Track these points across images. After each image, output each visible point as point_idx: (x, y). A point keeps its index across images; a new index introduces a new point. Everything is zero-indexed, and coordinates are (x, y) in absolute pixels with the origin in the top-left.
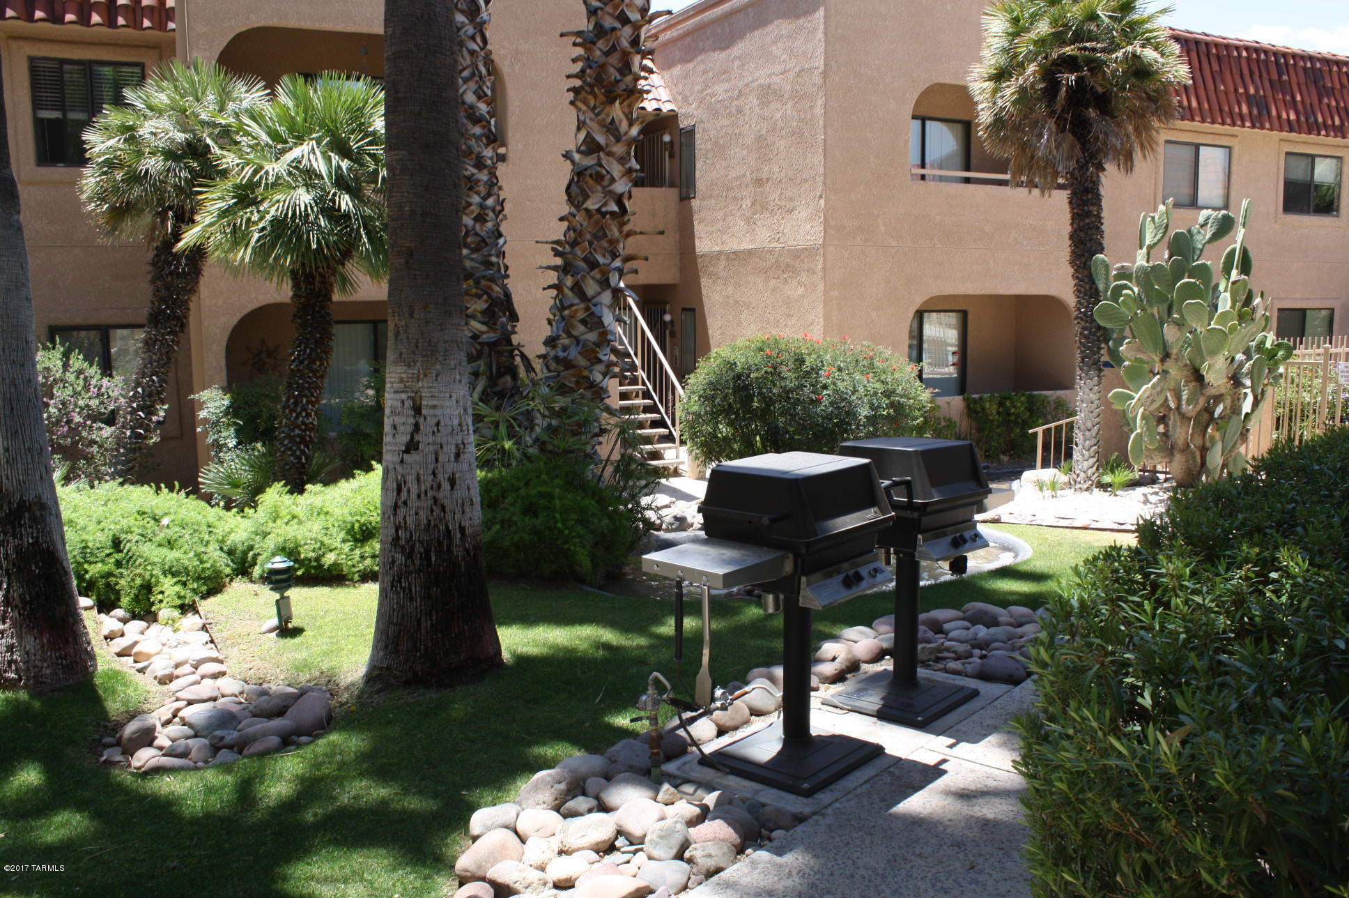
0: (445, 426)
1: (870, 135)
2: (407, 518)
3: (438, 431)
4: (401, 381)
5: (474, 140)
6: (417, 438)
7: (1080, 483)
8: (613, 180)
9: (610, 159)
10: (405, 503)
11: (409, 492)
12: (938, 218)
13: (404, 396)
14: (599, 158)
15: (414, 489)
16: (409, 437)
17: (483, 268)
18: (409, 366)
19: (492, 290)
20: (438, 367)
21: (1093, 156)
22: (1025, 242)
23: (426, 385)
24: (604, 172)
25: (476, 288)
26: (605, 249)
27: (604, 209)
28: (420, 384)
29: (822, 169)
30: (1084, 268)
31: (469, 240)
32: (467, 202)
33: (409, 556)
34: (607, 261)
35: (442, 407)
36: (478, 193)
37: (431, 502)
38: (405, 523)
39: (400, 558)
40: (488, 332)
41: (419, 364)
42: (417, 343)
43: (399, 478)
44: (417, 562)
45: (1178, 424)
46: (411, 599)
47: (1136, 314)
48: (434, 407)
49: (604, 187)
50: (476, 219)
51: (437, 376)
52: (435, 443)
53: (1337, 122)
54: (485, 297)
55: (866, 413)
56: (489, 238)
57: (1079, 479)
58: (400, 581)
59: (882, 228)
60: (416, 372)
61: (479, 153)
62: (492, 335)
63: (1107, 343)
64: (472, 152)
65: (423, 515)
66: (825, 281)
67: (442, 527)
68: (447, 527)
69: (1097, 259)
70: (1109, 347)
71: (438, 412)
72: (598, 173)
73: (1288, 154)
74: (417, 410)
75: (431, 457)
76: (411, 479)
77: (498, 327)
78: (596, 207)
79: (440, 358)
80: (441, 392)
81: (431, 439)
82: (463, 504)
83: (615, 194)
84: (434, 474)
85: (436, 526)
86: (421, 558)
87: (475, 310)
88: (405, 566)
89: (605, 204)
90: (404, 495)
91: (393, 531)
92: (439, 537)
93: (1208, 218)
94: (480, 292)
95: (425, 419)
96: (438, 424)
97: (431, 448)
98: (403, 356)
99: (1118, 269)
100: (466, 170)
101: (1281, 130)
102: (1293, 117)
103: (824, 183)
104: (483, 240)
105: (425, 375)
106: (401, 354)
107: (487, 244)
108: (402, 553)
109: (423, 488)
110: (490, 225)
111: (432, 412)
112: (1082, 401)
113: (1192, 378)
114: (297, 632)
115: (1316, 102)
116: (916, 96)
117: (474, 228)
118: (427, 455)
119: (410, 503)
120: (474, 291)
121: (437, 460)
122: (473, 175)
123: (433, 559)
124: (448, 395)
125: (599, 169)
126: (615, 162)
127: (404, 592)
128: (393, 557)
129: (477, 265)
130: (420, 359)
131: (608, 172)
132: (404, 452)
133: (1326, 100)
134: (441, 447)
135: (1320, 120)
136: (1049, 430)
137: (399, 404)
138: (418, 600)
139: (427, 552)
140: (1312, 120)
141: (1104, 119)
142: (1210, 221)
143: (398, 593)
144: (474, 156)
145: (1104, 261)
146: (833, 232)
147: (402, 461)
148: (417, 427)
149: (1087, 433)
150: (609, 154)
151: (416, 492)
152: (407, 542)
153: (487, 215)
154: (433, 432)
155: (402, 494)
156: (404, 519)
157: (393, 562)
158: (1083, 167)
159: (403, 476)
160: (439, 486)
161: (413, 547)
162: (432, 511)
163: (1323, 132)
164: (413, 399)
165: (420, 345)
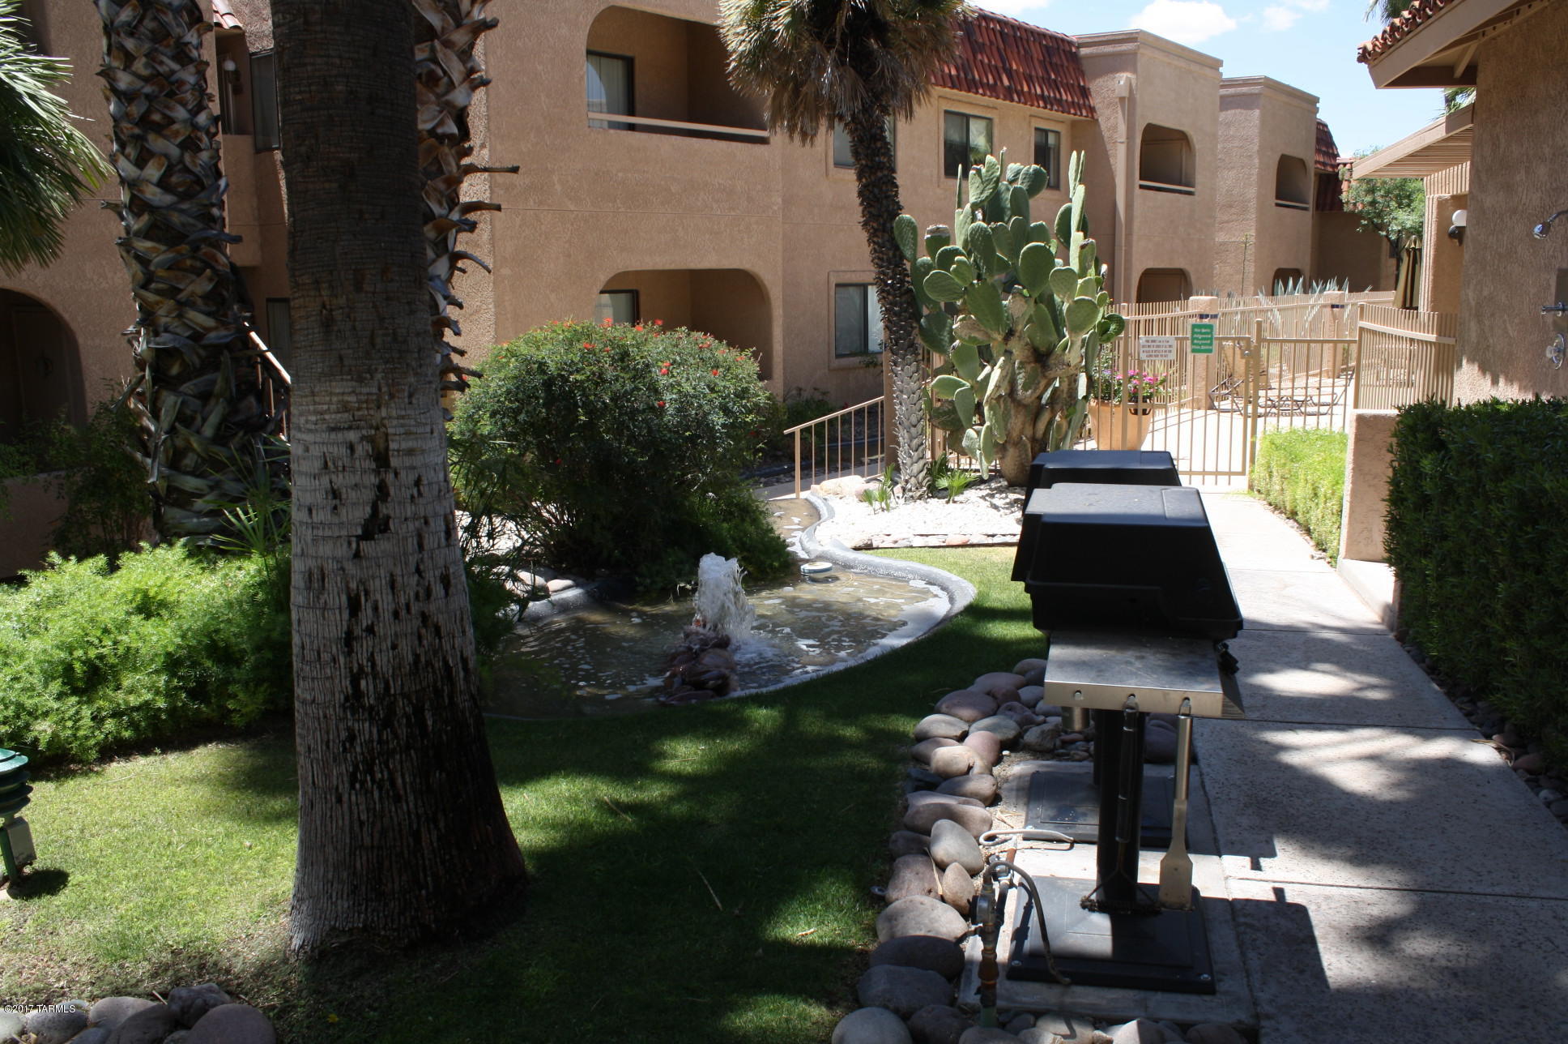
0: (430, 484)
1: (540, 68)
2: (377, 658)
3: (420, 494)
4: (345, 408)
5: (170, 15)
6: (384, 510)
7: (910, 490)
8: (451, 85)
9: (449, 52)
10: (370, 630)
11: (376, 609)
12: (620, 174)
13: (352, 436)
14: (433, 50)
15: (386, 603)
16: (368, 510)
17: (200, 226)
18: (361, 380)
19: (217, 261)
20: (412, 379)
21: (877, 97)
22: (715, 206)
23: (394, 413)
24: (440, 73)
25: (193, 258)
26: (441, 192)
27: (440, 131)
28: (384, 412)
29: (483, 109)
30: (884, 231)
31: (174, 179)
32: (165, 116)
33: (387, 723)
34: (444, 212)
35: (423, 451)
36: (184, 104)
37: (417, 622)
38: (374, 665)
39: (366, 729)
40: (215, 329)
41: (379, 376)
42: (372, 337)
43: (353, 585)
44: (403, 732)
45: (1013, 412)
46: (397, 799)
47: (972, 284)
48: (410, 452)
49: (438, 96)
50: (183, 146)
51: (411, 396)
52: (415, 517)
53: (991, 81)
54: (208, 271)
55: (721, 421)
56: (206, 176)
57: (909, 486)
58: (371, 771)
59: (558, 187)
60: (375, 390)
61: (180, 37)
62: (223, 332)
63: (918, 321)
64: (168, 35)
65: (406, 648)
66: (495, 257)
67: (439, 664)
68: (446, 662)
69: (902, 220)
70: (921, 326)
71: (418, 461)
72: (431, 73)
73: (947, 112)
74: (381, 459)
75: (412, 543)
76: (378, 588)
77: (230, 320)
78: (429, 126)
79: (414, 363)
80: (418, 424)
81: (410, 510)
82: (462, 619)
83: (454, 107)
84: (418, 571)
85: (429, 663)
86: (409, 724)
87: (193, 294)
88: (380, 742)
89: (441, 123)
90: (366, 617)
91: (347, 683)
92: (435, 682)
93: (1018, 173)
94: (198, 264)
95: (396, 474)
96: (418, 483)
97: (411, 527)
98: (346, 362)
99: (931, 232)
100: (161, 63)
101: (944, 86)
102: (953, 72)
103: (488, 128)
104: (198, 181)
105: (392, 396)
106: (341, 358)
107: (203, 188)
108: (371, 719)
109: (403, 601)
110: (205, 156)
111: (408, 461)
112: (902, 392)
113: (1032, 359)
114: (51, 881)
115: (971, 58)
116: (590, 20)
117: (181, 161)
118: (405, 539)
119: (380, 629)
120: (189, 262)
121: (421, 546)
122: (173, 72)
123: (430, 723)
124: (428, 429)
125: (433, 66)
126: (455, 58)
127: (380, 788)
128: (349, 729)
129: (191, 221)
130: (381, 367)
131: (445, 72)
132: (360, 538)
133: (979, 57)
134: (426, 523)
135: (977, 77)
136: (808, 429)
137: (344, 451)
138: (411, 798)
139: (419, 711)
140: (970, 77)
141: (888, 53)
142: (1021, 176)
143: (368, 793)
144: (172, 42)
145: (910, 222)
146: (502, 192)
147: (357, 555)
148: (382, 491)
149: (913, 430)
150: (448, 44)
151: (391, 607)
152: (380, 698)
153: (200, 140)
154: (412, 497)
155: (362, 615)
156: (372, 659)
157: (352, 738)
158: (866, 110)
159: (362, 582)
160: (428, 592)
161: (391, 710)
162: (420, 638)
163: (981, 91)
164: (371, 440)
165: (379, 341)
